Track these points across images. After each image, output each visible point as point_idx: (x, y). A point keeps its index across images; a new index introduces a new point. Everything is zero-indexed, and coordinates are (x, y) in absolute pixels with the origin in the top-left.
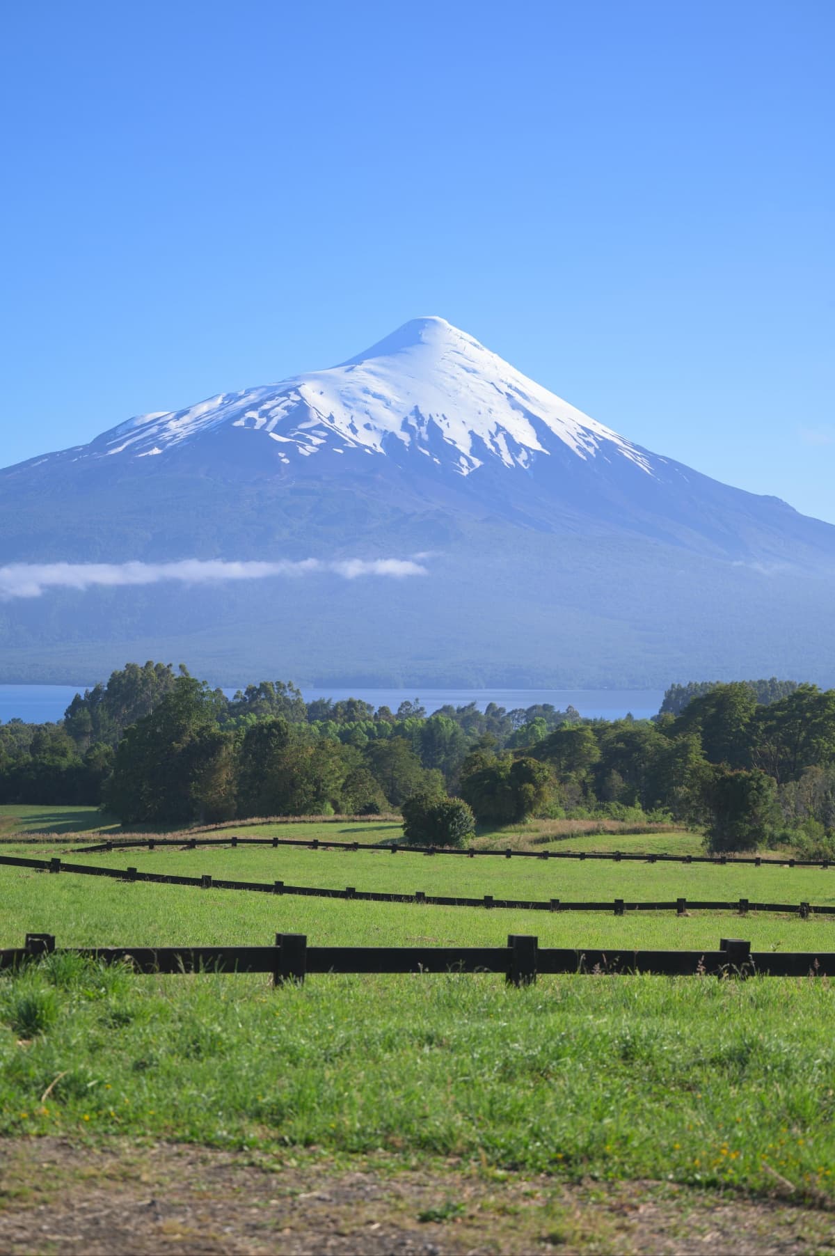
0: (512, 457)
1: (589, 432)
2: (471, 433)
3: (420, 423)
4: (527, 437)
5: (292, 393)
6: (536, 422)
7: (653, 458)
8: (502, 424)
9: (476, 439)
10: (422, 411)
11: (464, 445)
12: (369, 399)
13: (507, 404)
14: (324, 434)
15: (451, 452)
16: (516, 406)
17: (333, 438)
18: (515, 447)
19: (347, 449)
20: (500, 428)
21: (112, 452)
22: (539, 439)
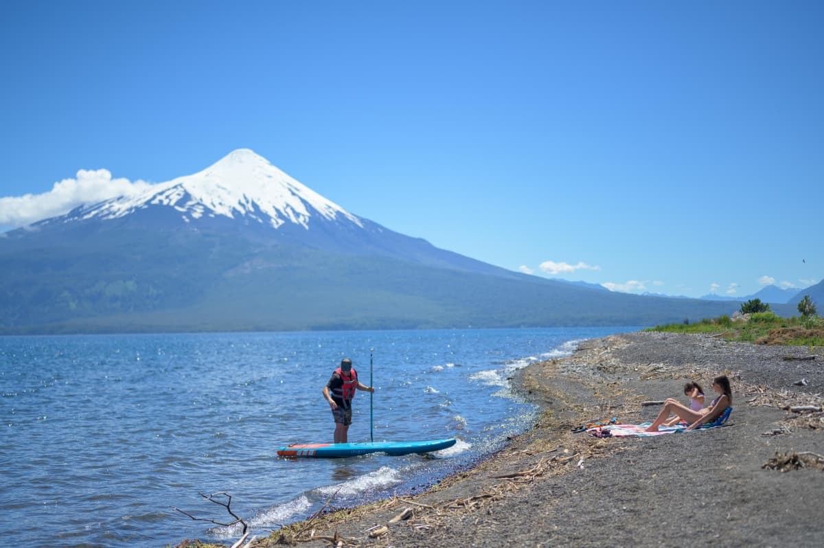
0: (297, 219)
1: (330, 207)
2: (274, 207)
3: (247, 202)
4: (301, 209)
5: (179, 187)
6: (303, 201)
7: (362, 220)
8: (289, 203)
9: (277, 210)
10: (247, 196)
11: (272, 213)
12: (220, 190)
13: (289, 193)
14: (201, 207)
15: (266, 217)
16: (293, 194)
17: (207, 211)
18: (297, 215)
19: (216, 215)
20: (288, 205)
21: (86, 217)
22: (307, 210)
